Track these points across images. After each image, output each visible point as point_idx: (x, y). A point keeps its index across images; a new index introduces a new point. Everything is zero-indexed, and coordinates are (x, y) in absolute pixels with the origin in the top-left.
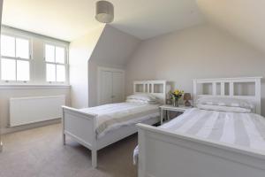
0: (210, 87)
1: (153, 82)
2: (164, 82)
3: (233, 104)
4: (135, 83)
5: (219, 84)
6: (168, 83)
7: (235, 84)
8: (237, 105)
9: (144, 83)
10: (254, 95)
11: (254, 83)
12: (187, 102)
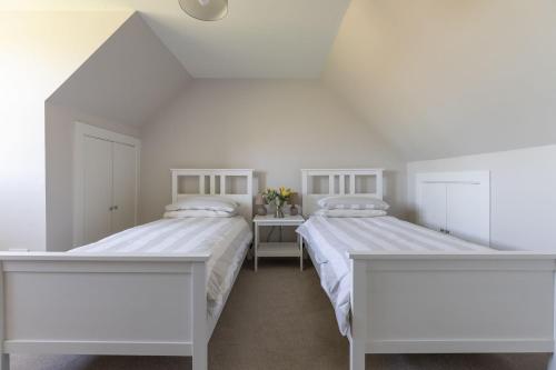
0: (323, 181)
1: (223, 173)
2: (249, 173)
3: (367, 206)
4: (176, 173)
5: (337, 177)
6: (256, 175)
7: (356, 177)
8: (372, 206)
9: (202, 173)
10: (375, 192)
11: (375, 176)
12: (293, 207)
